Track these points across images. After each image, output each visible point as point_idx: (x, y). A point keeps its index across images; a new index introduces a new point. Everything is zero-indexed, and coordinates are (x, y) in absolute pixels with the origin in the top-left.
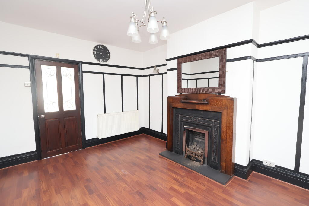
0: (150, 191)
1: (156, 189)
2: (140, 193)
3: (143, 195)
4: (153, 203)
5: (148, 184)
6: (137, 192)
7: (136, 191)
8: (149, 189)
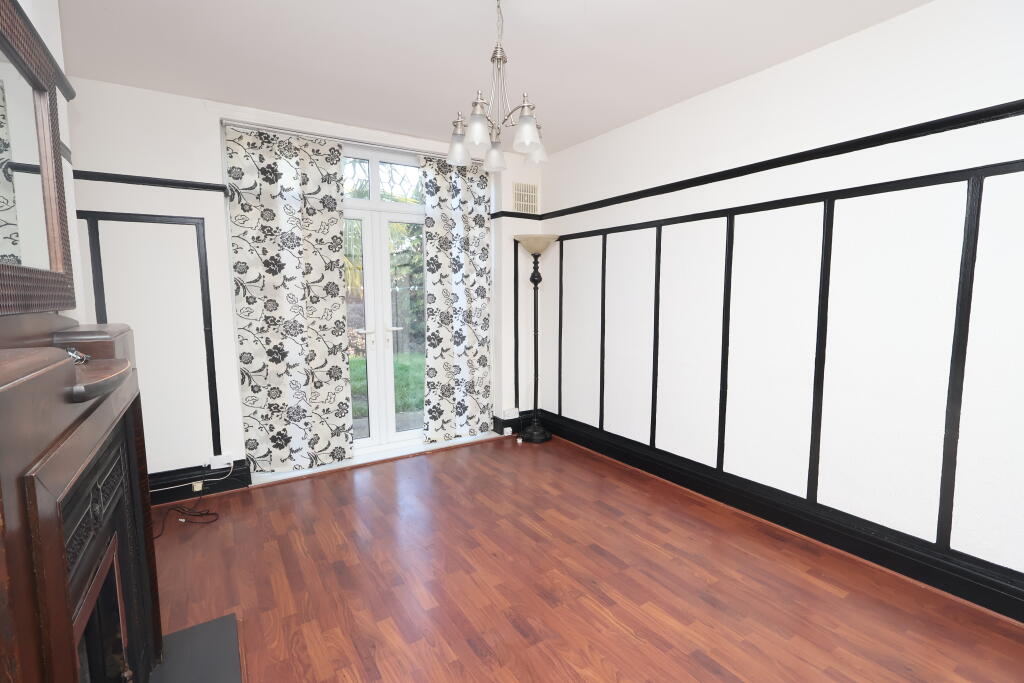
0: (490, 640)
1: (469, 641)
2: (525, 635)
3: (517, 627)
4: (490, 603)
5: (491, 669)
6: (536, 641)
7: (540, 645)
8: (492, 645)
